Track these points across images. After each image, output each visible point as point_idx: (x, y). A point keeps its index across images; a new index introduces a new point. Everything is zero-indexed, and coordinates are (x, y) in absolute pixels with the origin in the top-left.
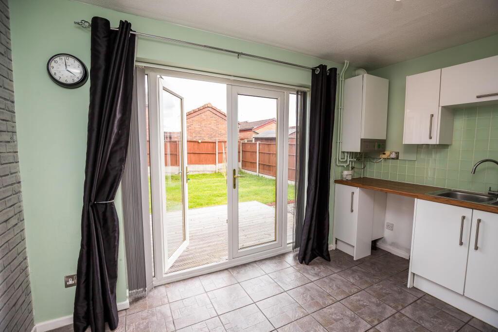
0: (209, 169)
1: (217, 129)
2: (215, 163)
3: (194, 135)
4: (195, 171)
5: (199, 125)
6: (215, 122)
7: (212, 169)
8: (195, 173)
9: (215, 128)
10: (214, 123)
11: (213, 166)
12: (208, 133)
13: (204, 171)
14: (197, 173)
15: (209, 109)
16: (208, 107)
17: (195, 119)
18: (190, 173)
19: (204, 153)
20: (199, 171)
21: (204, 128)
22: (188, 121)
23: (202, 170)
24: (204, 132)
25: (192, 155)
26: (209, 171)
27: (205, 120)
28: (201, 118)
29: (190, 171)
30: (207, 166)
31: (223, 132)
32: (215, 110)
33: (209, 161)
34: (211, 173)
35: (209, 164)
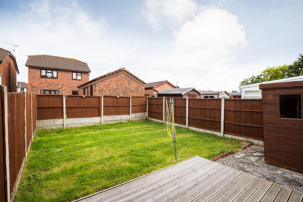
0: (125, 118)
1: (129, 87)
2: (129, 114)
3: (112, 92)
4: (114, 121)
5: (116, 84)
6: (128, 82)
7: (127, 119)
8: (114, 122)
9: (127, 87)
10: (127, 83)
11: (128, 116)
12: (123, 90)
13: (121, 120)
14: (115, 122)
15: (123, 72)
16: (123, 71)
17: (113, 79)
18: (110, 122)
19: (121, 105)
20: (117, 121)
21: (120, 87)
22: (107, 81)
23: (119, 119)
24: (119, 90)
25: (111, 108)
26: (124, 120)
27: (120, 80)
28: (117, 79)
29: (110, 121)
30: (123, 116)
31: (134, 89)
32: (128, 73)
33: (125, 112)
34: (126, 121)
35: (124, 115)
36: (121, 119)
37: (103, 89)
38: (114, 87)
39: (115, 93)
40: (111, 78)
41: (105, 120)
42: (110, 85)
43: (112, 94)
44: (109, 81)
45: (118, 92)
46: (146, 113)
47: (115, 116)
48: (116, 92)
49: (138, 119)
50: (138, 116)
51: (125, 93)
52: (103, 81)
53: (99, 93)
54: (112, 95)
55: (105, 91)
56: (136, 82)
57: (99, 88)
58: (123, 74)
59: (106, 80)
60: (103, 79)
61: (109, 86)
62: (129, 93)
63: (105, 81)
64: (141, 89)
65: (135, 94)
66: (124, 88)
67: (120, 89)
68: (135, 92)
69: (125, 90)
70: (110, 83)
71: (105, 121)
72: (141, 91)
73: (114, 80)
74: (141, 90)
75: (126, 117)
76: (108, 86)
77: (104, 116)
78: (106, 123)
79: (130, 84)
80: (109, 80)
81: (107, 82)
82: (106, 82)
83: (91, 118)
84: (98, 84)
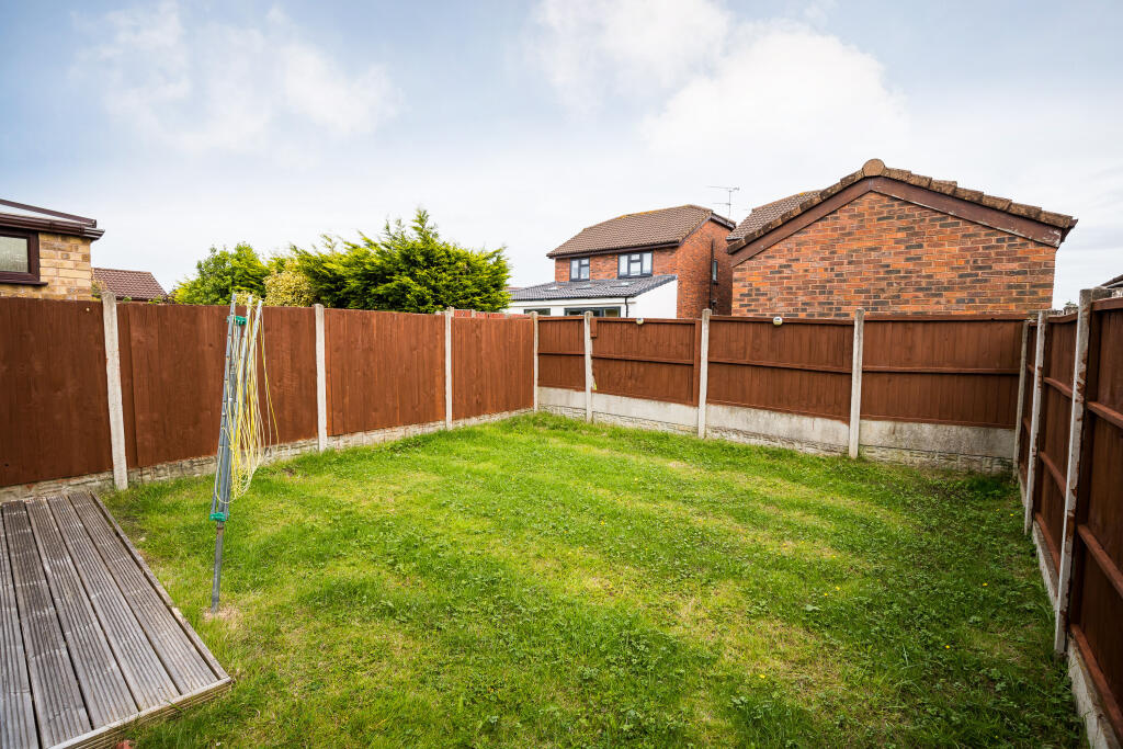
0: (816, 437)
1: (911, 266)
2: (845, 417)
3: (801, 298)
4: (755, 435)
5: (823, 259)
6: (900, 235)
7: (830, 440)
8: (753, 441)
9: (900, 263)
10: (898, 242)
11: (838, 425)
12: (865, 286)
13: (791, 441)
14: (762, 442)
15: (871, 184)
16: (865, 178)
17: (811, 233)
18: (734, 437)
19: (798, 366)
20: (767, 437)
21: (846, 268)
22: (779, 251)
23: (784, 433)
24: (844, 285)
25: (748, 372)
26: (813, 445)
27: (850, 234)
28: (834, 230)
29: (736, 432)
30: (806, 422)
31: (944, 275)
32: (902, 182)
33: (819, 400)
34: (822, 454)
35: (814, 416)
36: (795, 436)
37: (758, 290)
38: (811, 276)
39: (820, 303)
40: (798, 232)
41: (715, 423)
42: (795, 265)
43: (804, 310)
44: (789, 250)
45: (835, 298)
46: (1001, 433)
47: (761, 413)
48: (822, 298)
49: (917, 461)
50: (918, 440)
51: (882, 303)
52: (762, 256)
53: (741, 306)
54: (802, 316)
55: (770, 299)
56: (972, 229)
57: (741, 284)
58: (873, 197)
59: (776, 247)
60: (761, 245)
61: (787, 272)
62: (907, 302)
63: (770, 252)
64: (1015, 266)
65: (959, 301)
66: (872, 276)
67: (844, 281)
68: (964, 295)
69: (883, 284)
70: (795, 255)
71: (716, 430)
72: (1015, 279)
73: (816, 242)
74: (1012, 273)
75: (824, 431)
76: (780, 272)
77: (713, 408)
78: (717, 436)
79: (920, 246)
80: (791, 243)
81: (778, 255)
82: (773, 257)
83: (662, 404)
84: (738, 270)
